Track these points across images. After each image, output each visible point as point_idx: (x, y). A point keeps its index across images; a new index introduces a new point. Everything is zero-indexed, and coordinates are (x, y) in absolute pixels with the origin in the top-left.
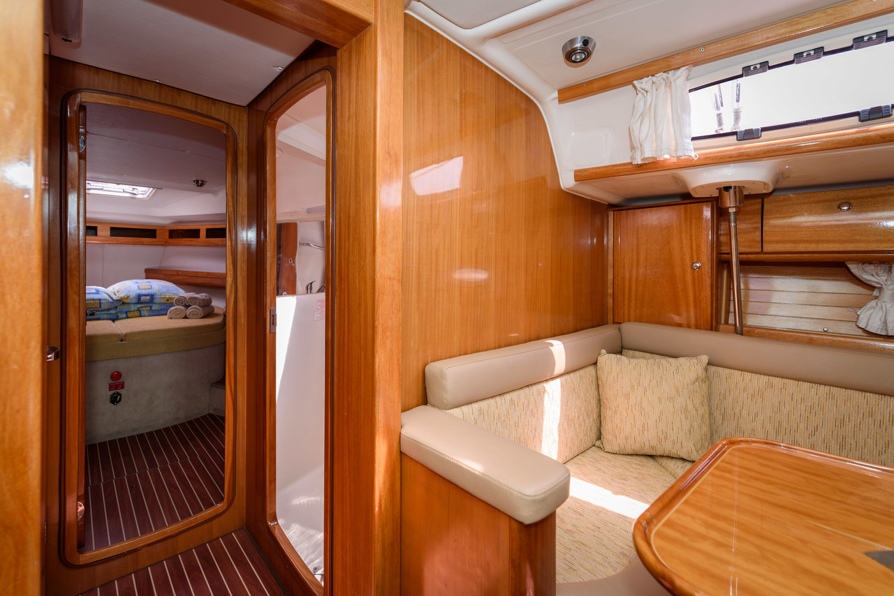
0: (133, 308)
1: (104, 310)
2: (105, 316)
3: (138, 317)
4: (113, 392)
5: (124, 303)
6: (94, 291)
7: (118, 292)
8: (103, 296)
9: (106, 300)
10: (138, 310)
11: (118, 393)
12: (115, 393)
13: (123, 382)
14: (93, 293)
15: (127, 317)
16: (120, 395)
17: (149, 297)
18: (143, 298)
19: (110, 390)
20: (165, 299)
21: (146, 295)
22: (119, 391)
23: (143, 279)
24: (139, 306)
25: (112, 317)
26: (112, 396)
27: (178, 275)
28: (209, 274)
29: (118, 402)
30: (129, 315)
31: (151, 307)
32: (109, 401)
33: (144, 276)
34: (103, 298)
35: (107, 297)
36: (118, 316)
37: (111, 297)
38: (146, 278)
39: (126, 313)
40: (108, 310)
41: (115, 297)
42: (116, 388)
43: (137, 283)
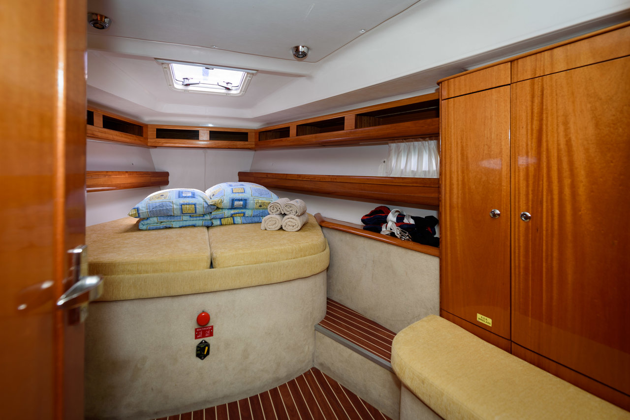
0: (227, 213)
1: (200, 216)
2: (200, 223)
3: (232, 224)
4: (200, 340)
5: (218, 208)
6: (190, 195)
7: (213, 195)
8: (198, 201)
9: (201, 204)
10: (232, 216)
11: (205, 342)
12: (202, 342)
13: (212, 327)
14: (188, 197)
15: (221, 225)
16: (208, 345)
17: (241, 203)
18: (236, 203)
19: (196, 338)
20: (258, 205)
21: (239, 200)
22: (207, 339)
23: (236, 182)
24: (233, 212)
25: (207, 224)
26: (198, 347)
27: (267, 178)
28: (299, 176)
29: (205, 356)
30: (224, 222)
31: (244, 213)
32: (195, 354)
33: (238, 179)
34: (198, 202)
35: (201, 201)
36: (212, 223)
37: (206, 202)
38: (239, 181)
39: (221, 219)
40: (204, 215)
41: (210, 202)
42: (204, 336)
43: (230, 186)
